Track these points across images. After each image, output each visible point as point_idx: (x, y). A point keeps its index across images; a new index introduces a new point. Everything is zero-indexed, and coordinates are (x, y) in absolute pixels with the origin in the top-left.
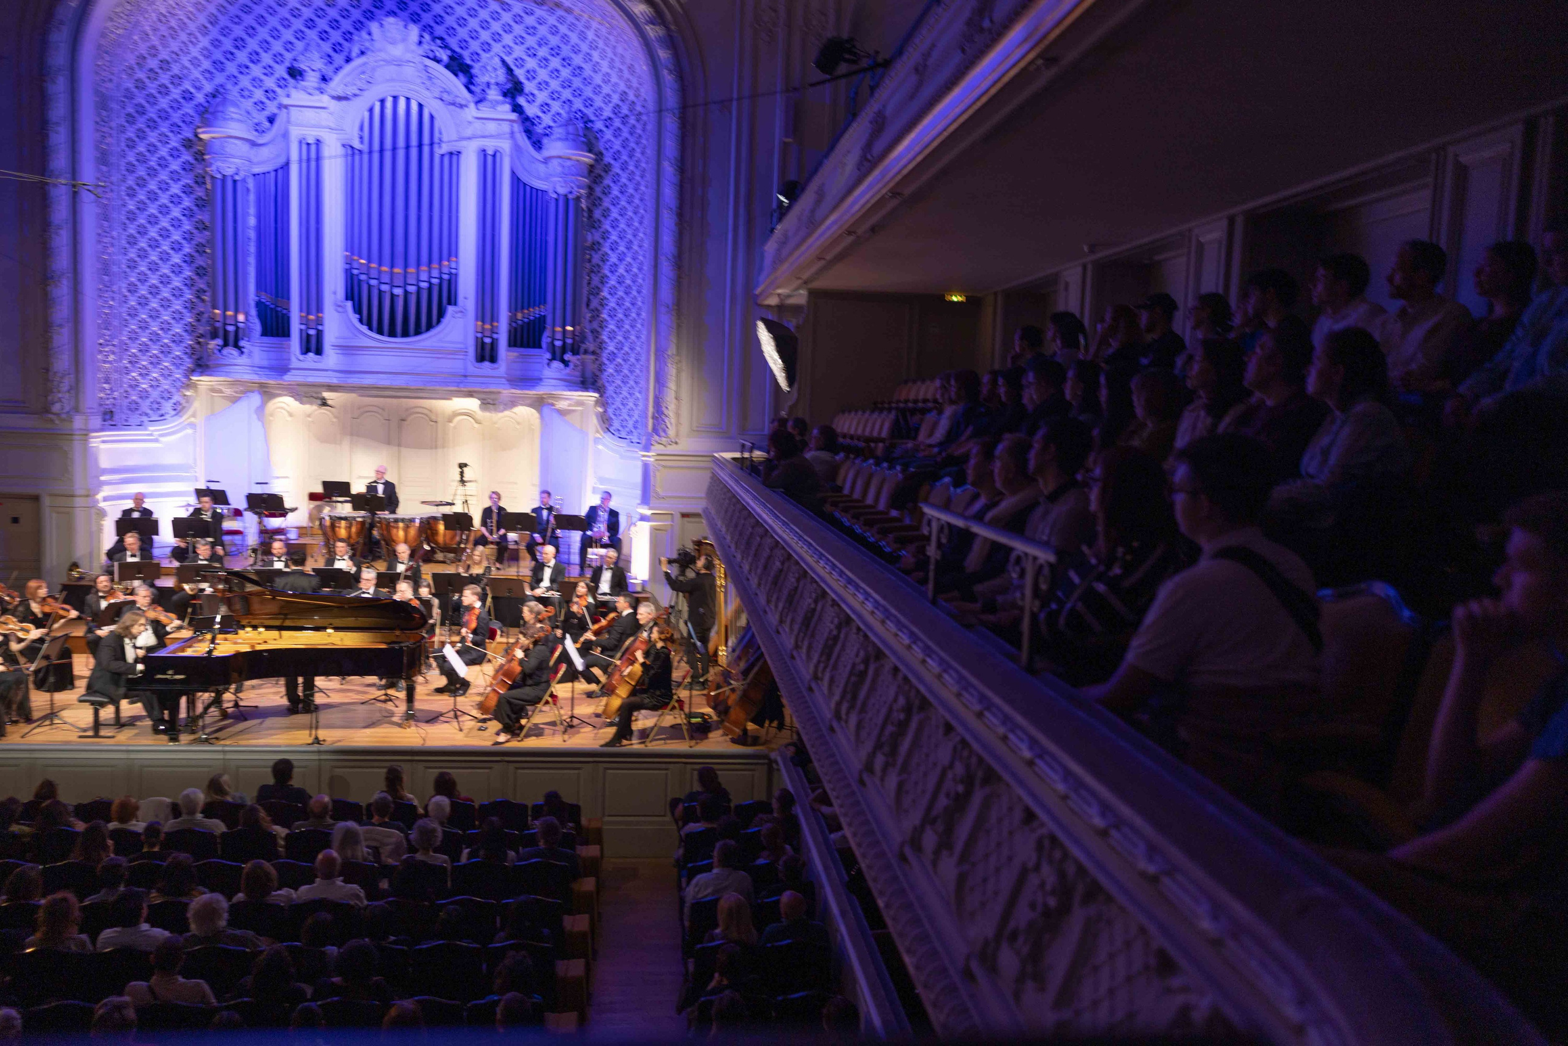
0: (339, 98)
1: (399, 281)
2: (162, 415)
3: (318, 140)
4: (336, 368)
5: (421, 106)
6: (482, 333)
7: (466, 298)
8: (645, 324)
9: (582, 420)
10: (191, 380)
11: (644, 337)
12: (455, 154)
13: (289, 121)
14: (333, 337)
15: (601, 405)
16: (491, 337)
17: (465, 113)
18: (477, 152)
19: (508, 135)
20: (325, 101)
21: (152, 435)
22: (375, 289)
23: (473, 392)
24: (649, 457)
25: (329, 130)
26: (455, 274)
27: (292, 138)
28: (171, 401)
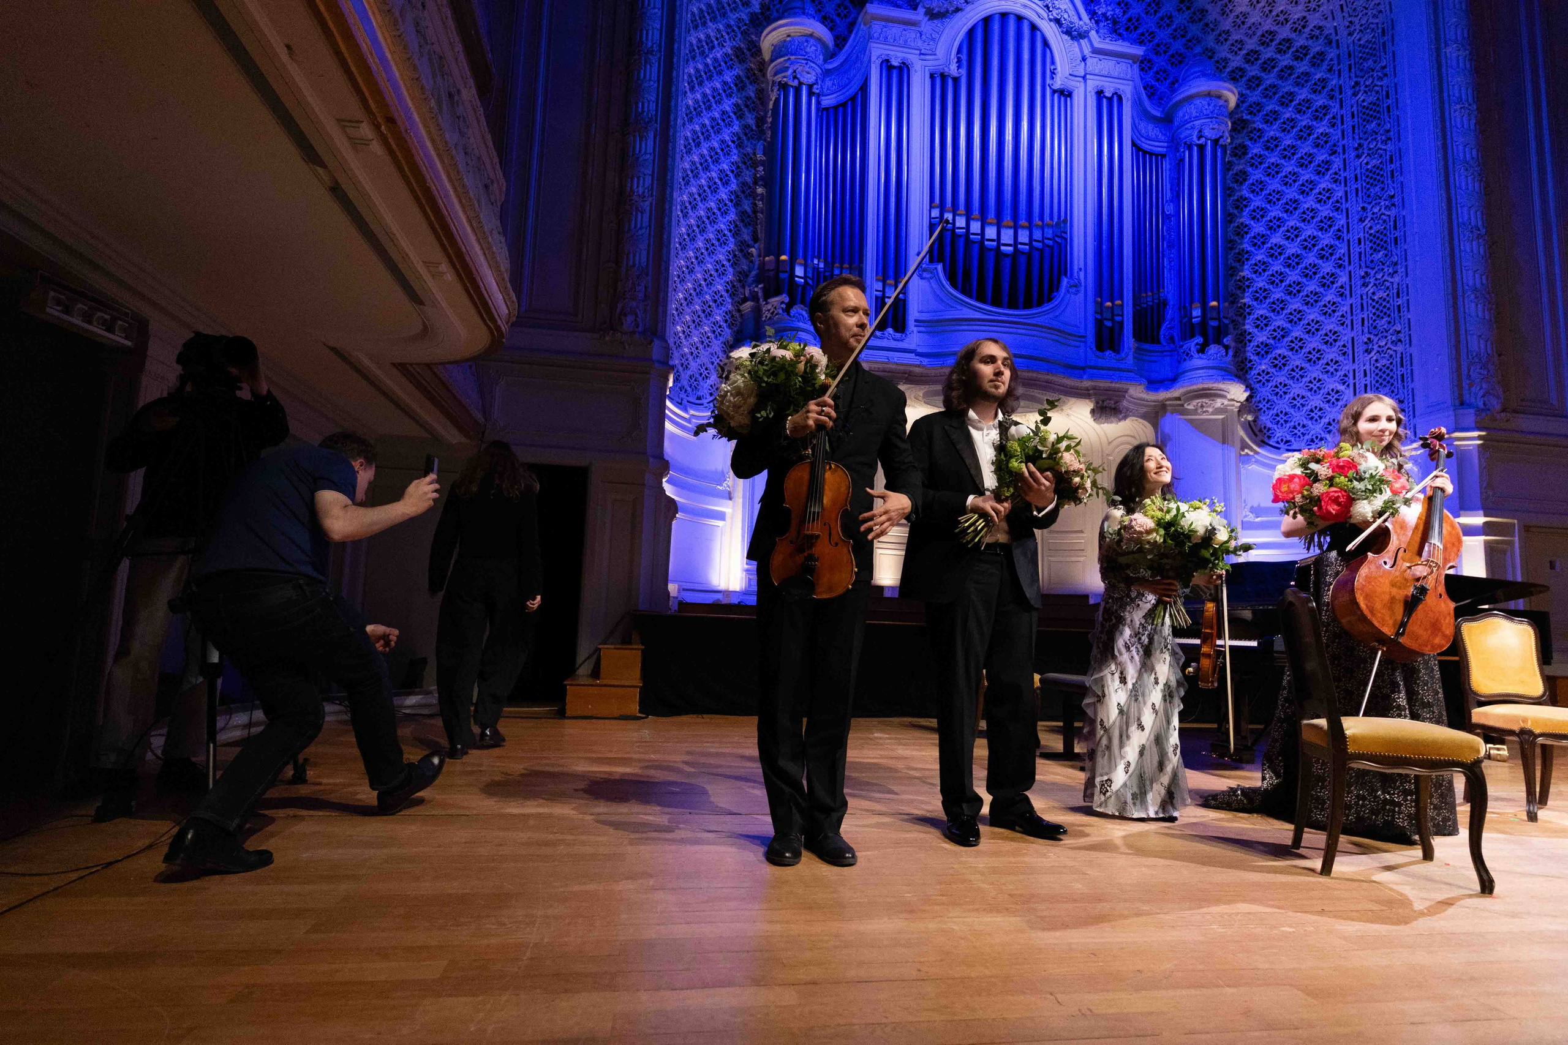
0: (934, 15)
1: (1007, 236)
2: (699, 398)
3: (904, 63)
4: (919, 350)
5: (1034, 28)
6: (1102, 315)
7: (1080, 269)
8: (1348, 293)
9: (1223, 432)
10: (731, 357)
11: (1346, 308)
12: (1065, 94)
13: (871, 37)
14: (916, 309)
15: (1250, 412)
16: (1112, 320)
17: (1080, 45)
18: (1093, 93)
19: (1128, 77)
20: (919, 15)
21: (690, 423)
22: (976, 247)
23: (1094, 388)
24: (1470, 439)
25: (918, 52)
26: (1066, 239)
27: (873, 58)
28: (708, 381)
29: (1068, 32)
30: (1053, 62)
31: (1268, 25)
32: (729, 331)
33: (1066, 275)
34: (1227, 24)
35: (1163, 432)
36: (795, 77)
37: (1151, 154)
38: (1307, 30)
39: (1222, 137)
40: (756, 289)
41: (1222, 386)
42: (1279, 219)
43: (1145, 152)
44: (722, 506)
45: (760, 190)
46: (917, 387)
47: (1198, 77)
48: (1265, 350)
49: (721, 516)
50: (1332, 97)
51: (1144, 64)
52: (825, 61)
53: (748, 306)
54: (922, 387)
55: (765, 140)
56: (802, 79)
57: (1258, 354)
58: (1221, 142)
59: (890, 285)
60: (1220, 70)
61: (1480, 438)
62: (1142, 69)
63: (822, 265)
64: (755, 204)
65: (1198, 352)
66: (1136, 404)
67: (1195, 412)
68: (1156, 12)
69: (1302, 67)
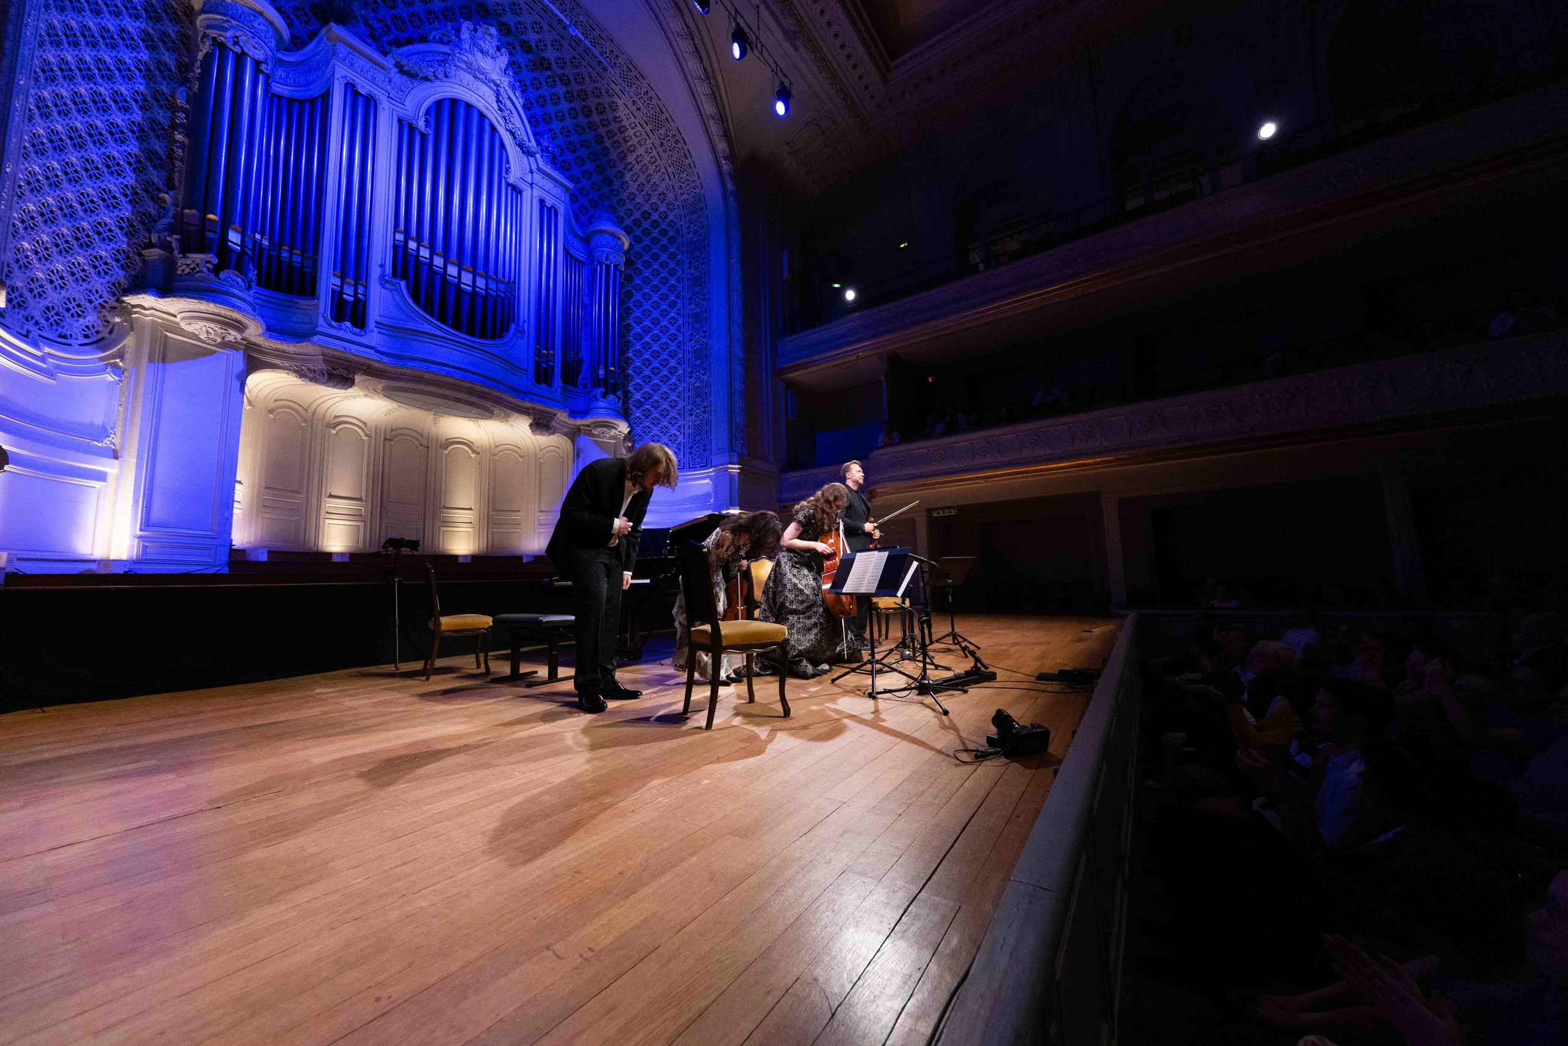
0: (403, 71)
1: (467, 278)
2: (64, 336)
3: (371, 96)
4: (379, 348)
5: (493, 129)
6: (539, 357)
7: (525, 322)
8: (682, 379)
9: (615, 450)
10: (123, 302)
11: (681, 389)
12: (517, 191)
13: (334, 54)
14: (377, 313)
15: (630, 441)
16: (547, 363)
17: (529, 160)
18: (537, 199)
19: (563, 199)
20: (388, 62)
21: (44, 362)
22: (439, 277)
23: (533, 409)
24: (735, 469)
25: (387, 94)
26: (514, 296)
27: (337, 75)
28: (81, 320)
29: (521, 145)
30: (508, 162)
31: (646, 207)
32: (122, 273)
33: (514, 322)
34: (624, 196)
35: (578, 448)
36: (236, 43)
37: (576, 259)
38: (668, 220)
39: (619, 265)
40: (168, 239)
41: (615, 422)
42: (649, 327)
43: (572, 257)
44: (101, 465)
45: (179, 137)
46: (376, 380)
47: (607, 220)
48: (639, 404)
49: (101, 477)
50: (678, 265)
51: (573, 197)
52: (278, 49)
53: (154, 253)
54: (383, 381)
55: (190, 89)
56: (246, 50)
57: (635, 406)
58: (619, 267)
59: (349, 283)
60: (619, 222)
61: (739, 469)
62: (571, 200)
63: (266, 242)
64: (172, 150)
65: (602, 397)
66: (561, 425)
67: (598, 436)
68: (581, 165)
69: (664, 241)
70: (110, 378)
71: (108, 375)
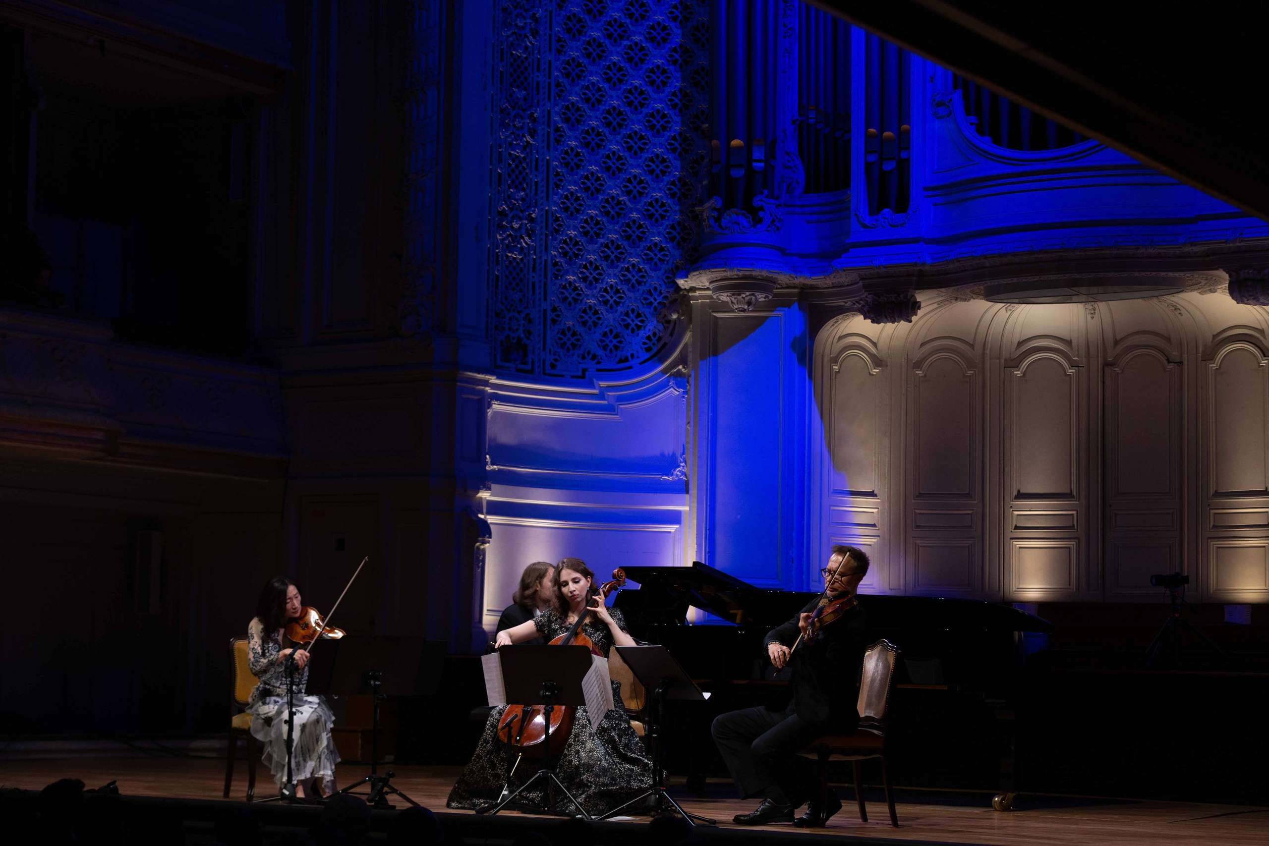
2: (623, 360)
4: (933, 234)
10: (680, 289)
14: (922, 171)
21: (603, 398)
28: (641, 333)
32: (678, 253)
44: (672, 503)
46: (950, 290)
49: (674, 518)
59: (889, 139)
70: (674, 392)
71: (672, 389)
